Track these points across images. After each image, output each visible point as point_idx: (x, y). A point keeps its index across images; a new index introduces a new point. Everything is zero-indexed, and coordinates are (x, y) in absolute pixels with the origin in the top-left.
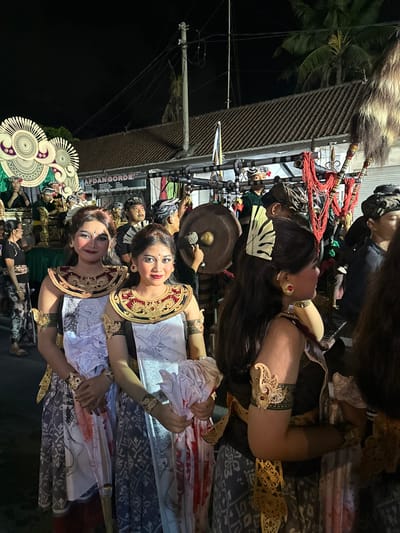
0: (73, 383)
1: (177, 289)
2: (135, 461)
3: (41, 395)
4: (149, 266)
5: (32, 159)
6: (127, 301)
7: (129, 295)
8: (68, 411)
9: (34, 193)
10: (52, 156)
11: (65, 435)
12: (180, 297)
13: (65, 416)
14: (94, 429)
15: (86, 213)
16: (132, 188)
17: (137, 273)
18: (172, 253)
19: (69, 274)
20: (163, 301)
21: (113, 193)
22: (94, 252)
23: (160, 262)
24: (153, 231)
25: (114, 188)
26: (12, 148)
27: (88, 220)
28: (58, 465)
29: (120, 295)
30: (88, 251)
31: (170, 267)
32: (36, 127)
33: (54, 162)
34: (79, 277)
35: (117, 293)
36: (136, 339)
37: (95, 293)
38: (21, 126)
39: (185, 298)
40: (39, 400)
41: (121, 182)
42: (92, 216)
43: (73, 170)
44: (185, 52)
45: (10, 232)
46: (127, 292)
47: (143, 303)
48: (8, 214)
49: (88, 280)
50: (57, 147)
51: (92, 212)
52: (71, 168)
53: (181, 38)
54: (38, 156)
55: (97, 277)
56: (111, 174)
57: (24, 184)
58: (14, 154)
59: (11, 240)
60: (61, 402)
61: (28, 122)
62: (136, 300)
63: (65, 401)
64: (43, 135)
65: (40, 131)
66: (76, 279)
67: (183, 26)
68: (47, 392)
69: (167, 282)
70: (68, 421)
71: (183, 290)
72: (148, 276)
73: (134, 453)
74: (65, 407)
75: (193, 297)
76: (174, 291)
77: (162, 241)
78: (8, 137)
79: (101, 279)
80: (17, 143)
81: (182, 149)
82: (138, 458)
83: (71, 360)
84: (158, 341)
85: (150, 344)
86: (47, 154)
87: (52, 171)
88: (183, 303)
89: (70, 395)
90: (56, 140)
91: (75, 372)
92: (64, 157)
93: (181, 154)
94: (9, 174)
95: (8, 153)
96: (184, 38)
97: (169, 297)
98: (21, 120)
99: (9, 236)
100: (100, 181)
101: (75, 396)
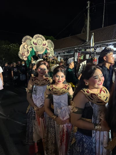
0: (35, 109)
1: (66, 85)
2: (51, 135)
3: (27, 111)
4: (57, 78)
5: (41, 46)
6: (52, 88)
7: (52, 86)
8: (34, 117)
9: (41, 56)
10: (47, 45)
11: (33, 123)
12: (67, 88)
13: (33, 118)
14: (41, 122)
15: (41, 62)
16: (69, 54)
17: (54, 80)
18: (65, 75)
19: (36, 79)
20: (62, 88)
21: (64, 55)
22: (43, 73)
23: (60, 78)
24: (59, 68)
25: (64, 54)
26: (36, 43)
27: (41, 64)
28: (31, 131)
29: (50, 86)
30: (41, 73)
31: (64, 79)
32: (43, 37)
33: (47, 47)
34: (38, 80)
35: (49, 85)
36: (54, 99)
37: (42, 85)
38: (39, 37)
39: (69, 88)
40: (27, 113)
41: (66, 52)
42: (43, 63)
43: (52, 49)
44: (89, 11)
45: (33, 66)
46: (52, 85)
47: (56, 89)
48: (34, 61)
49: (41, 81)
50: (48, 42)
51: (42, 62)
52: (52, 48)
53: (88, 6)
54: (43, 45)
55: (43, 80)
56: (64, 50)
57: (39, 53)
58: (37, 45)
59: (33, 69)
60: (32, 114)
61: (41, 36)
62: (54, 88)
63: (33, 114)
64: (45, 39)
65: (44, 38)
66: (37, 80)
67: (89, 2)
68: (29, 111)
69: (63, 83)
70: (34, 119)
71: (68, 85)
72: (57, 81)
73: (51, 133)
74: (33, 115)
75: (71, 88)
76: (65, 85)
77: (62, 71)
78: (35, 40)
79: (44, 81)
80: (37, 42)
81: (86, 41)
82: (52, 134)
83: (35, 102)
84: (60, 100)
85: (58, 101)
86: (45, 44)
87: (47, 49)
88: (68, 89)
89: (34, 112)
90: (48, 40)
91: (36, 106)
92: (50, 45)
93: (85, 43)
94: (35, 50)
95: (35, 45)
96: (89, 6)
97: (64, 87)
98: (39, 35)
99: (33, 68)
100: (60, 52)
101: (36, 112)
